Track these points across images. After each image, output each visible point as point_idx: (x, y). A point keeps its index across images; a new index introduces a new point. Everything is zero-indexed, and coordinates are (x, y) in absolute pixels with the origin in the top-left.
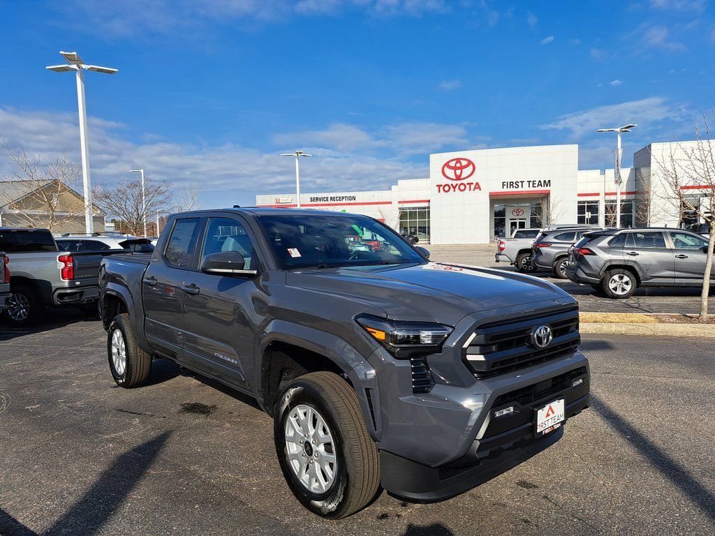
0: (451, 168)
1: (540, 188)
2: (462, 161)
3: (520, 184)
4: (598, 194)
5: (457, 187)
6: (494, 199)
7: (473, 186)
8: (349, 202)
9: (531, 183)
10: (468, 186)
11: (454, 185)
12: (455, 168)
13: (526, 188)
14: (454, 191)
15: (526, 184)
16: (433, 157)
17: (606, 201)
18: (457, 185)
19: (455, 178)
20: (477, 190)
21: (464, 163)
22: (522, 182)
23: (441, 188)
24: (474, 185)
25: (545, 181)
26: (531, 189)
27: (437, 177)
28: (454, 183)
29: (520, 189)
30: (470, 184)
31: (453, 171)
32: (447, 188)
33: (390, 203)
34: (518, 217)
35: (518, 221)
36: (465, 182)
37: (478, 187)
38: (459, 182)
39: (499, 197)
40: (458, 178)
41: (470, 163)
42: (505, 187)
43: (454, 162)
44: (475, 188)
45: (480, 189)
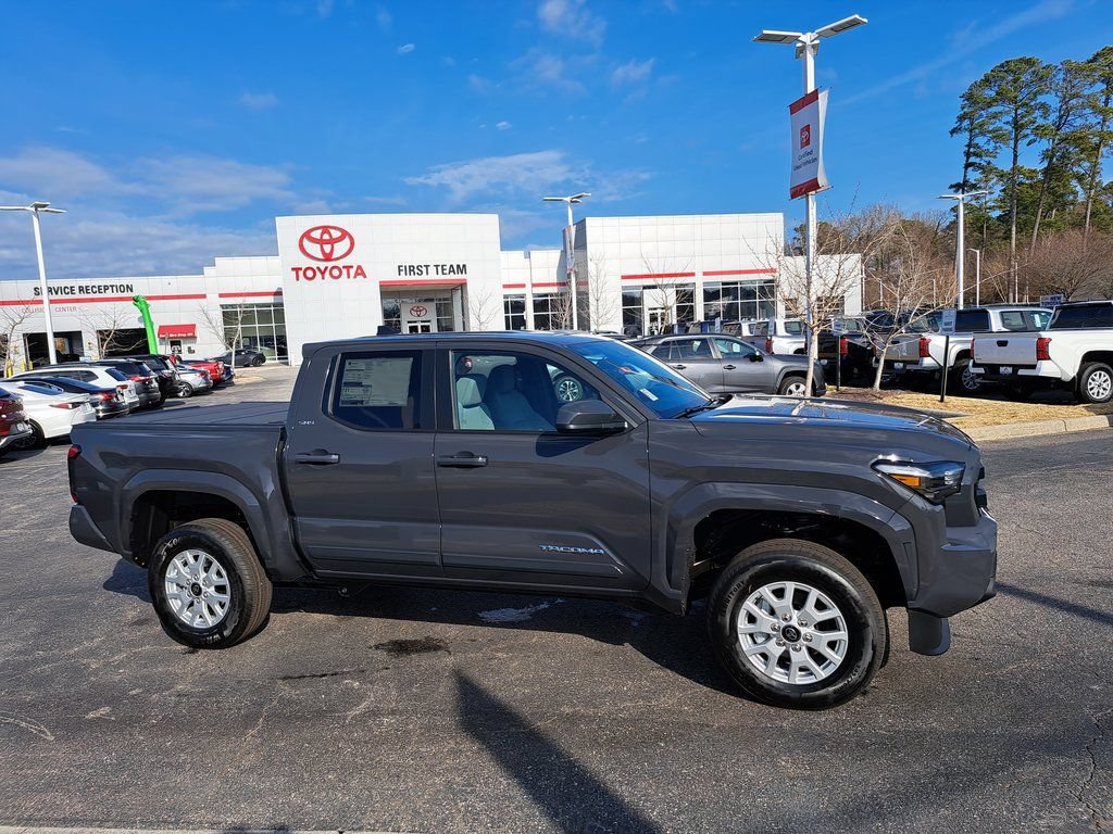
0: (314, 240)
1: (452, 276)
2: (332, 231)
3: (424, 269)
4: (523, 286)
5: (327, 273)
6: (388, 291)
7: (352, 271)
8: (120, 295)
9: (440, 268)
10: (344, 271)
11: (323, 269)
12: (321, 242)
13: (432, 276)
14: (323, 278)
15: (432, 270)
16: (281, 222)
17: (534, 295)
18: (326, 268)
19: (321, 257)
20: (360, 277)
21: (336, 234)
22: (427, 266)
23: (301, 273)
24: (355, 268)
25: (458, 266)
26: (441, 277)
27: (290, 255)
28: (322, 265)
29: (424, 277)
30: (348, 268)
31: (318, 246)
32: (310, 274)
33: (204, 296)
34: (420, 319)
35: (419, 325)
36: (340, 263)
37: (360, 272)
38: (330, 264)
39: (391, 289)
40: (328, 257)
41: (345, 234)
42: (403, 273)
43: (320, 231)
44: (357, 274)
45: (365, 277)
